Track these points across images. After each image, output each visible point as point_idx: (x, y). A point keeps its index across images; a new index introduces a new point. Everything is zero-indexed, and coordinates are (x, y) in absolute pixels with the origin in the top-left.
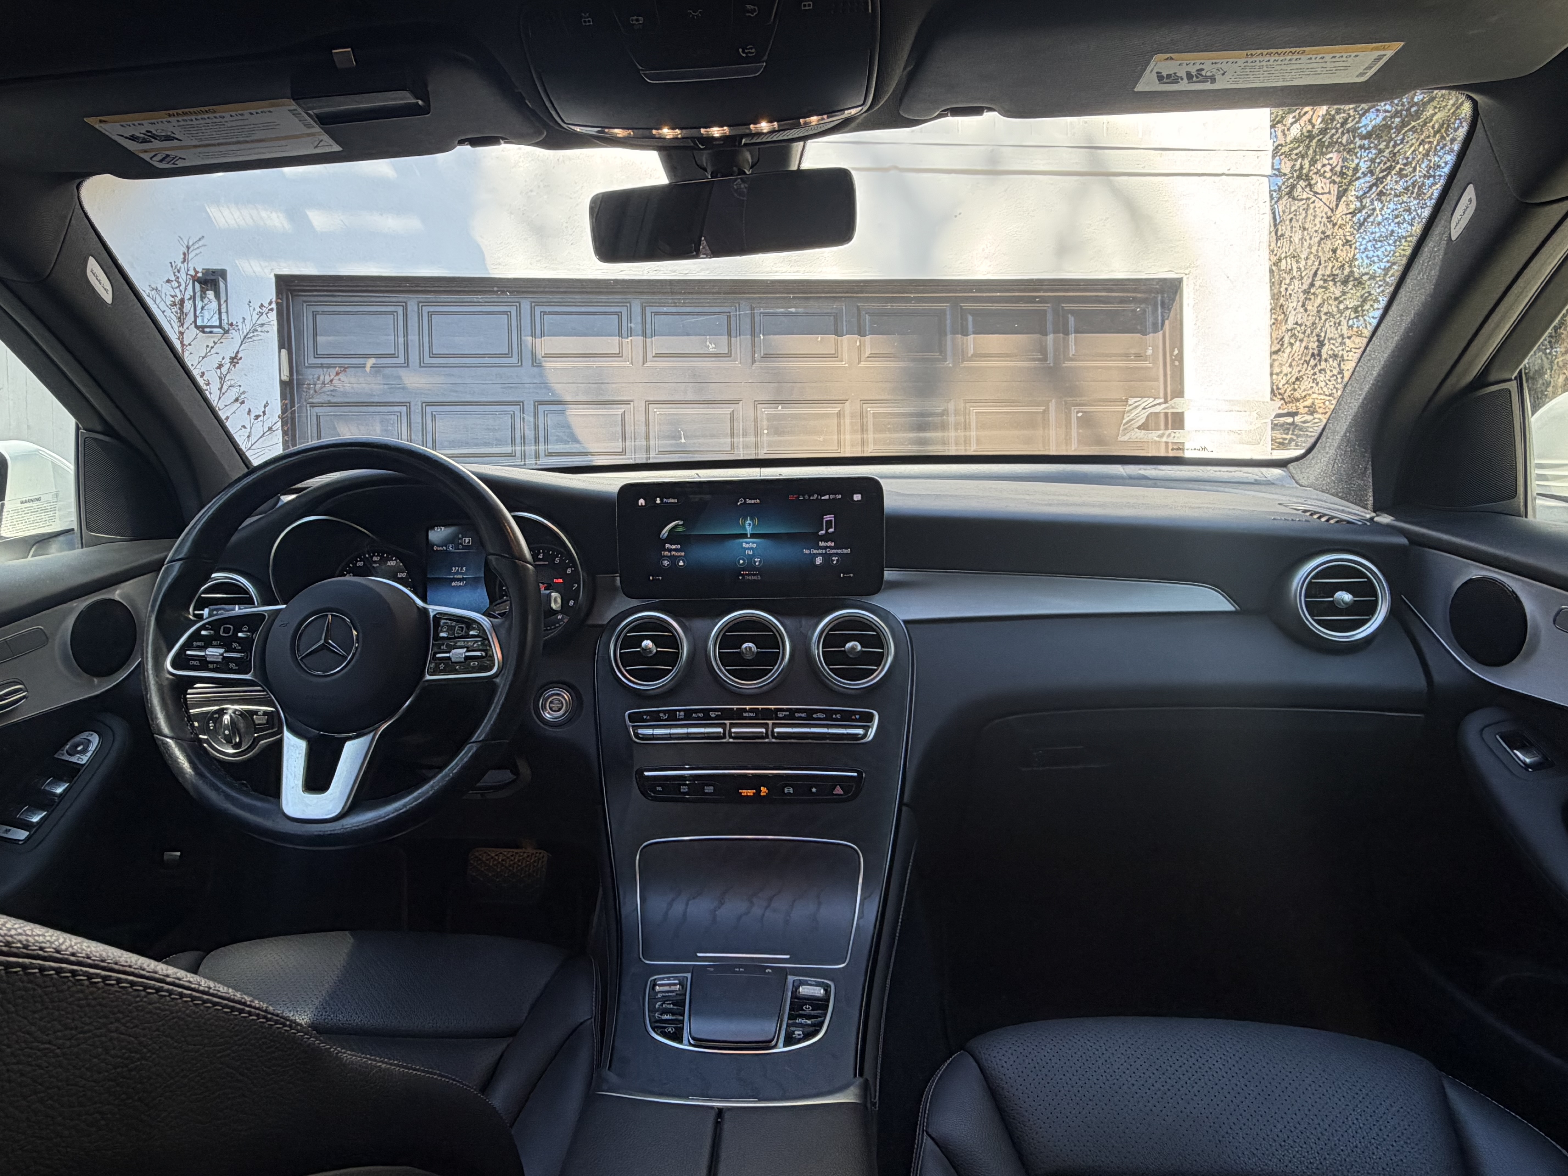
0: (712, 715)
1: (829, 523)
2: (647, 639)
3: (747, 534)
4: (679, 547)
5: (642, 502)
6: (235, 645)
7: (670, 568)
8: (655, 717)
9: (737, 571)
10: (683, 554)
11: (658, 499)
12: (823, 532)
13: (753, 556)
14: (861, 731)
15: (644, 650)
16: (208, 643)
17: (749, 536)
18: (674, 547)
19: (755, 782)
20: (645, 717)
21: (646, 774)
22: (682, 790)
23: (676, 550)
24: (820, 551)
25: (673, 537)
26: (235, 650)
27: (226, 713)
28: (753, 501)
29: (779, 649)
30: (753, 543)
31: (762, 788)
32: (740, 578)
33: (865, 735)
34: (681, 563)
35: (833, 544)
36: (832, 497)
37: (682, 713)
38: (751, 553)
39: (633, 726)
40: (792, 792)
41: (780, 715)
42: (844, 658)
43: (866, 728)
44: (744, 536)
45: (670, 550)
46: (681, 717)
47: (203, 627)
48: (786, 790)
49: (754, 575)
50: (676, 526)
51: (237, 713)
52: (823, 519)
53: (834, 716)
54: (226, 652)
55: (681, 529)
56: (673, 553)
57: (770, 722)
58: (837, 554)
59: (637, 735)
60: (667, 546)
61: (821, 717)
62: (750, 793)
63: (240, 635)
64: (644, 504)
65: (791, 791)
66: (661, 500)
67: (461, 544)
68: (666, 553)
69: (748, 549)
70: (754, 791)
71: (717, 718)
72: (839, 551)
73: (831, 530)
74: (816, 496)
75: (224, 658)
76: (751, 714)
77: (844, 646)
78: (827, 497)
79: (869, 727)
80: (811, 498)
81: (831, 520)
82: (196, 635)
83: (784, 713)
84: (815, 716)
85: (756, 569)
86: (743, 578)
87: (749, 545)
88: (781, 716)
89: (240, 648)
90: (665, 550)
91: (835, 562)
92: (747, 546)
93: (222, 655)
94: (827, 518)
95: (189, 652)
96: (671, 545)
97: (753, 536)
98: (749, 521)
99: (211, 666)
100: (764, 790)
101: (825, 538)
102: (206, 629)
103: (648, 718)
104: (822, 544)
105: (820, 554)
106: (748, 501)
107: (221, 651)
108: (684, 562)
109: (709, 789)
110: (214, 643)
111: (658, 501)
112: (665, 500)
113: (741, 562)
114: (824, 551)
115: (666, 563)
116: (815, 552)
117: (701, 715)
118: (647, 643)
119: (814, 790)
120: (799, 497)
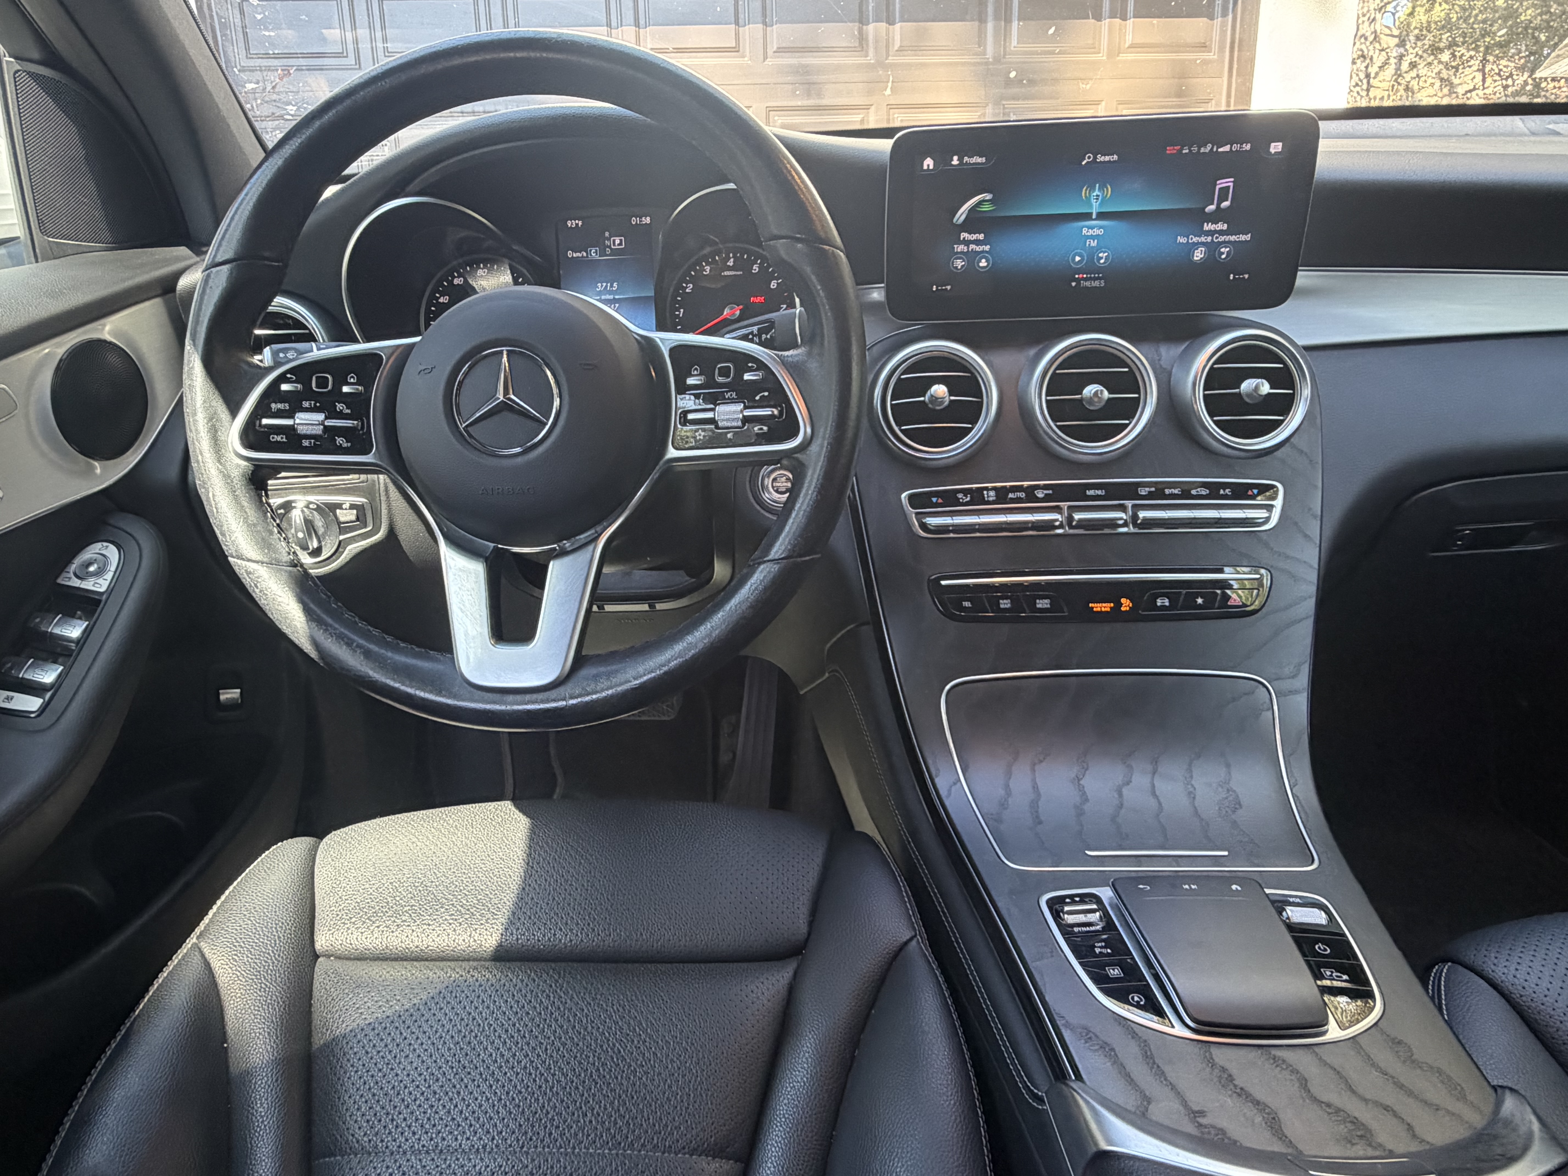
0: (1040, 494)
1: (1224, 191)
2: (939, 383)
3: (1091, 214)
4: (981, 237)
5: (929, 163)
6: (340, 406)
7: (966, 271)
8: (950, 499)
9: (1066, 274)
10: (987, 248)
11: (955, 158)
12: (1211, 208)
13: (1099, 249)
14: (1261, 514)
15: (933, 399)
16: (295, 404)
17: (1094, 216)
18: (974, 237)
19: (1113, 591)
20: (934, 500)
21: (943, 583)
22: (1002, 606)
23: (977, 242)
24: (1203, 239)
25: (974, 222)
26: (341, 416)
27: (295, 507)
28: (1107, 158)
29: (1139, 393)
30: (1100, 227)
31: (1123, 600)
32: (1074, 284)
33: (1267, 520)
34: (983, 263)
35: (1225, 227)
36: (1235, 147)
37: (992, 493)
38: (1094, 244)
39: (917, 514)
40: (1167, 604)
41: (1143, 491)
42: (1239, 404)
43: (1270, 508)
44: (1087, 216)
45: (967, 243)
46: (991, 499)
47: (282, 378)
48: (1159, 602)
49: (1095, 279)
50: (980, 203)
51: (311, 506)
52: (1215, 185)
53: (1222, 492)
54: (326, 418)
55: (986, 208)
56: (972, 246)
57: (1129, 503)
58: (1229, 242)
59: (924, 526)
60: (964, 235)
61: (1204, 493)
62: (1106, 607)
63: (346, 389)
64: (931, 167)
65: (1167, 602)
66: (960, 159)
67: (610, 247)
68: (961, 248)
69: (1092, 237)
70: (1112, 605)
71: (1047, 498)
72: (1233, 238)
73: (1225, 204)
74: (1209, 146)
75: (326, 429)
76: (1099, 492)
77: (1239, 387)
78: (1227, 148)
79: (1272, 506)
80: (1202, 150)
81: (1229, 187)
82: (272, 392)
83: (1147, 489)
84: (1194, 492)
85: (1099, 270)
86: (1078, 283)
87: (1092, 230)
88: (1143, 493)
89: (349, 411)
90: (960, 242)
91: (1223, 256)
92: (1091, 232)
93: (322, 423)
94: (1222, 183)
95: (265, 421)
96: (970, 234)
97: (1102, 216)
98: (1096, 192)
99: (306, 443)
100: (1126, 604)
101: (1214, 218)
102: (288, 381)
103: (940, 501)
104: (1208, 227)
105: (1203, 244)
106: (1101, 158)
107: (321, 417)
108: (987, 261)
109: (1043, 604)
110: (306, 404)
111: (955, 161)
112: (966, 159)
113: (1078, 259)
114: (1209, 239)
115: (959, 263)
116: (1195, 239)
117: (1022, 495)
118: (940, 390)
119: (1200, 601)
120: (1182, 149)
